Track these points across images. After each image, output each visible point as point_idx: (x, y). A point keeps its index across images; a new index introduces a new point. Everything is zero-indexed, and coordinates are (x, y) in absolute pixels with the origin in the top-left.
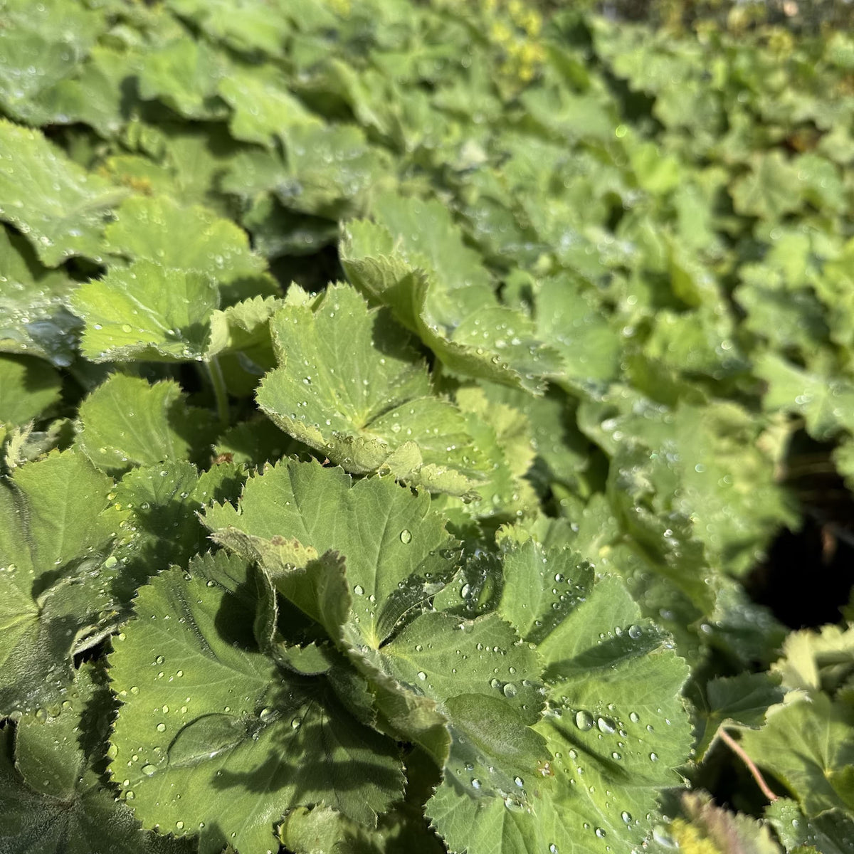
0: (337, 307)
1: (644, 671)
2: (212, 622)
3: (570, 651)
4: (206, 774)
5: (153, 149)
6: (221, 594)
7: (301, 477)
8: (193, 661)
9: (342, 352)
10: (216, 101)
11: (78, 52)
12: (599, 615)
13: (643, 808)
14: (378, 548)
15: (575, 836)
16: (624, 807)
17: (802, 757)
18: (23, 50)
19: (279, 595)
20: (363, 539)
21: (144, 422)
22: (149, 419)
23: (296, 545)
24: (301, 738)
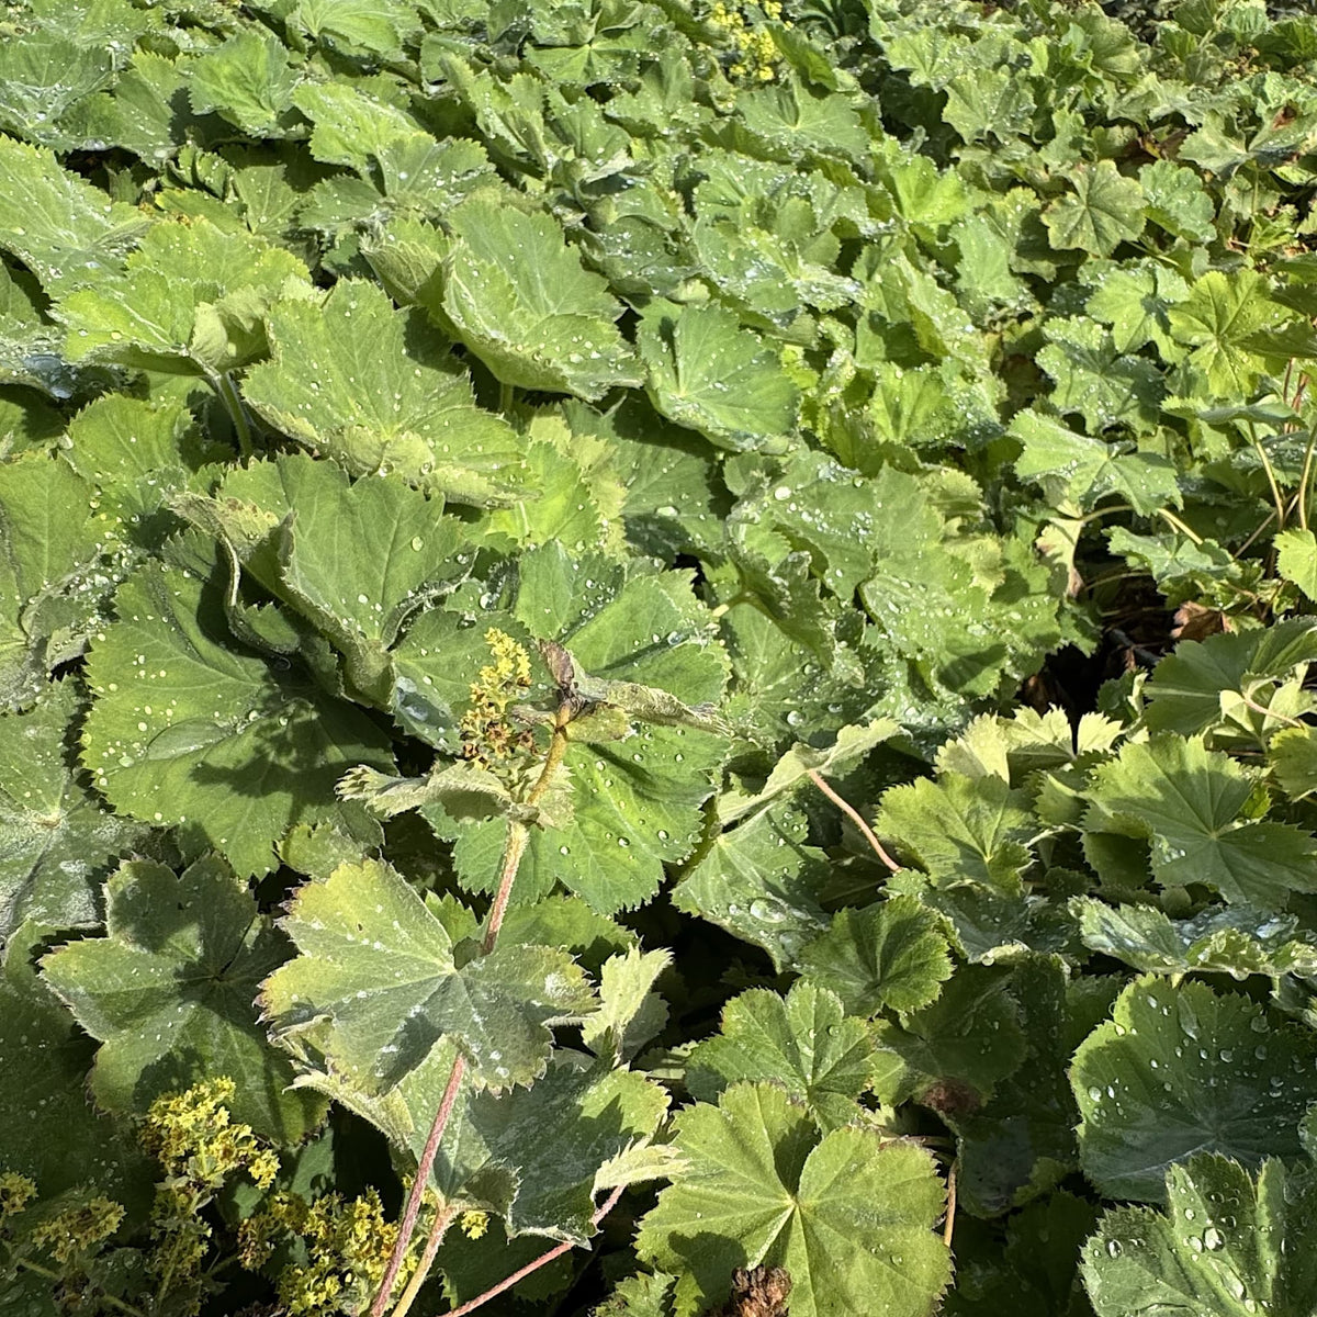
0: (353, 305)
1: (667, 666)
2: (194, 617)
3: (600, 660)
4: (187, 766)
5: (213, 181)
6: (200, 586)
7: (290, 473)
8: (177, 662)
9: (365, 356)
10: (293, 116)
11: (117, 63)
12: (631, 620)
13: (684, 828)
14: (386, 557)
15: (596, 845)
16: (661, 825)
17: (958, 842)
18: (46, 62)
19: (241, 566)
20: (370, 549)
21: (150, 450)
22: (155, 448)
23: (254, 510)
24: (289, 736)
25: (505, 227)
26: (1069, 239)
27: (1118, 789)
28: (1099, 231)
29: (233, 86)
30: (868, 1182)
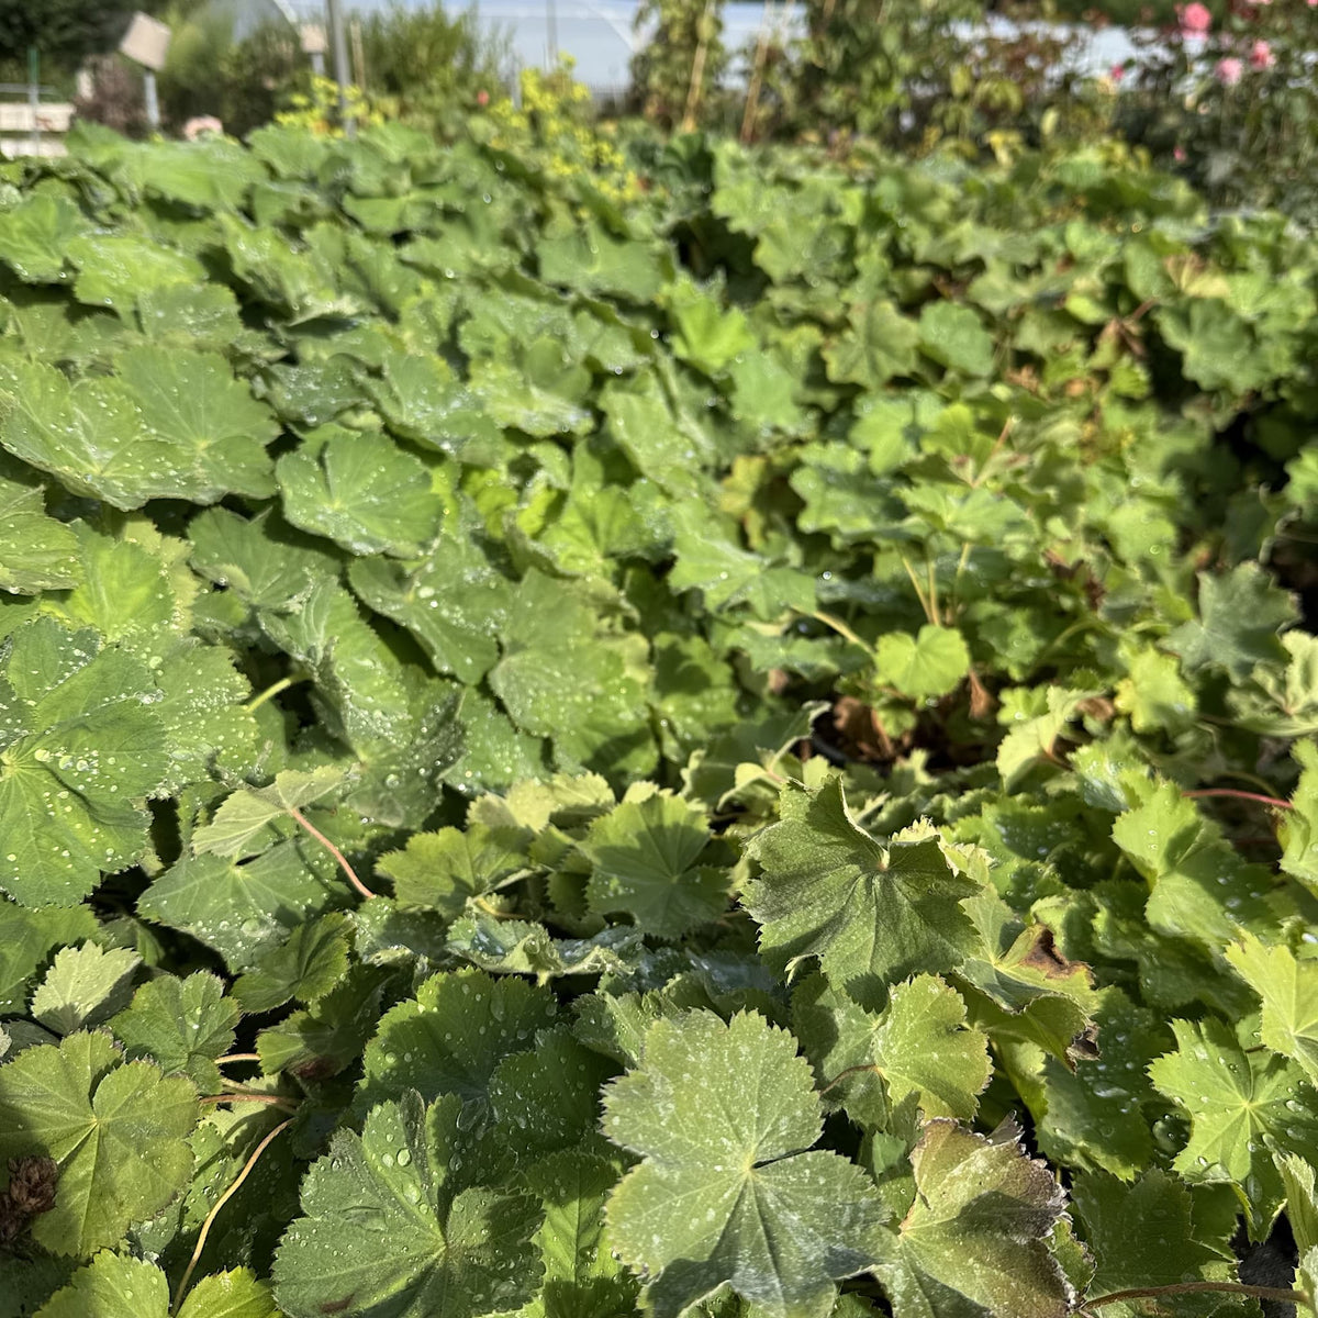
15: (45, 856)
25: (173, 366)
26: (848, 371)
27: (606, 838)
28: (874, 367)
29: (24, 238)
30: (148, 1104)
